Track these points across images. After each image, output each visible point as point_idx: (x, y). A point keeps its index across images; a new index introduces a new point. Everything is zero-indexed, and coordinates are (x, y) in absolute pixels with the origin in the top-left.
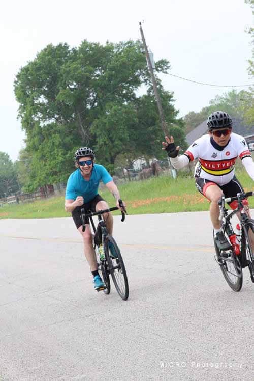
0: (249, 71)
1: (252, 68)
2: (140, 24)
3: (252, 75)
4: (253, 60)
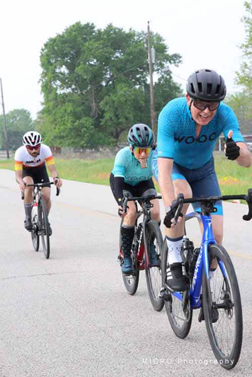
2: (149, 22)
3: (237, 86)
4: (240, 72)
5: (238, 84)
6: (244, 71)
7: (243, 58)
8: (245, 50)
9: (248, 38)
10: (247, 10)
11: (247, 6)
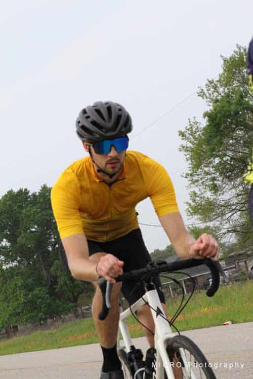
0: (187, 212)
1: (190, 209)
3: (191, 216)
4: (190, 202)
5: (192, 214)
7: (190, 188)
8: (191, 179)
9: (191, 166)
10: (183, 139)
11: (182, 134)
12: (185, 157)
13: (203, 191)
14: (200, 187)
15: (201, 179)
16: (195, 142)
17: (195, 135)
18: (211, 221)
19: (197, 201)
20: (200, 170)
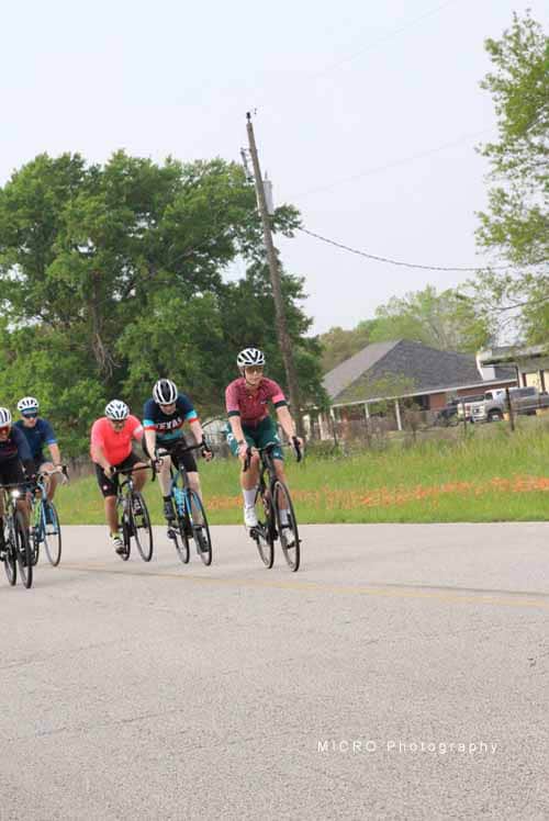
0: (478, 236)
1: (486, 231)
2: (249, 115)
3: (485, 247)
4: (489, 213)
5: (486, 244)
6: (500, 210)
7: (493, 180)
8: (497, 159)
9: (502, 127)
10: (494, 60)
11: (494, 48)
12: (495, 103)
13: (520, 189)
14: (516, 181)
15: (522, 161)
16: (522, 70)
17: (524, 53)
18: (534, 262)
19: (502, 214)
20: (522, 141)
